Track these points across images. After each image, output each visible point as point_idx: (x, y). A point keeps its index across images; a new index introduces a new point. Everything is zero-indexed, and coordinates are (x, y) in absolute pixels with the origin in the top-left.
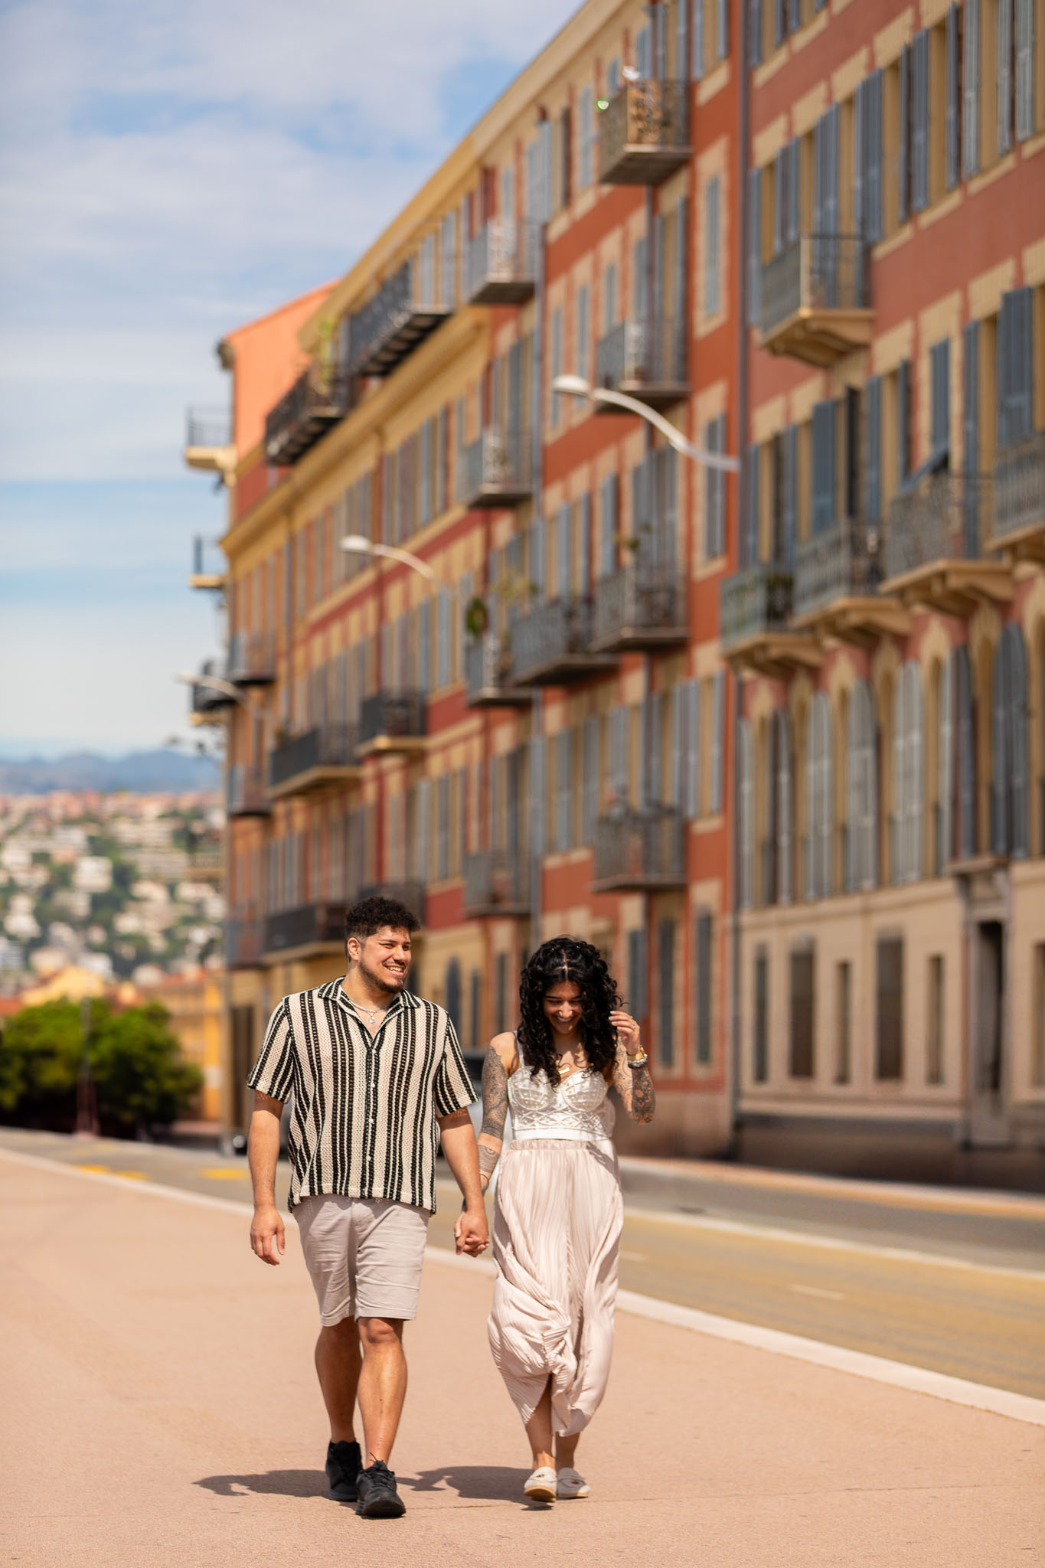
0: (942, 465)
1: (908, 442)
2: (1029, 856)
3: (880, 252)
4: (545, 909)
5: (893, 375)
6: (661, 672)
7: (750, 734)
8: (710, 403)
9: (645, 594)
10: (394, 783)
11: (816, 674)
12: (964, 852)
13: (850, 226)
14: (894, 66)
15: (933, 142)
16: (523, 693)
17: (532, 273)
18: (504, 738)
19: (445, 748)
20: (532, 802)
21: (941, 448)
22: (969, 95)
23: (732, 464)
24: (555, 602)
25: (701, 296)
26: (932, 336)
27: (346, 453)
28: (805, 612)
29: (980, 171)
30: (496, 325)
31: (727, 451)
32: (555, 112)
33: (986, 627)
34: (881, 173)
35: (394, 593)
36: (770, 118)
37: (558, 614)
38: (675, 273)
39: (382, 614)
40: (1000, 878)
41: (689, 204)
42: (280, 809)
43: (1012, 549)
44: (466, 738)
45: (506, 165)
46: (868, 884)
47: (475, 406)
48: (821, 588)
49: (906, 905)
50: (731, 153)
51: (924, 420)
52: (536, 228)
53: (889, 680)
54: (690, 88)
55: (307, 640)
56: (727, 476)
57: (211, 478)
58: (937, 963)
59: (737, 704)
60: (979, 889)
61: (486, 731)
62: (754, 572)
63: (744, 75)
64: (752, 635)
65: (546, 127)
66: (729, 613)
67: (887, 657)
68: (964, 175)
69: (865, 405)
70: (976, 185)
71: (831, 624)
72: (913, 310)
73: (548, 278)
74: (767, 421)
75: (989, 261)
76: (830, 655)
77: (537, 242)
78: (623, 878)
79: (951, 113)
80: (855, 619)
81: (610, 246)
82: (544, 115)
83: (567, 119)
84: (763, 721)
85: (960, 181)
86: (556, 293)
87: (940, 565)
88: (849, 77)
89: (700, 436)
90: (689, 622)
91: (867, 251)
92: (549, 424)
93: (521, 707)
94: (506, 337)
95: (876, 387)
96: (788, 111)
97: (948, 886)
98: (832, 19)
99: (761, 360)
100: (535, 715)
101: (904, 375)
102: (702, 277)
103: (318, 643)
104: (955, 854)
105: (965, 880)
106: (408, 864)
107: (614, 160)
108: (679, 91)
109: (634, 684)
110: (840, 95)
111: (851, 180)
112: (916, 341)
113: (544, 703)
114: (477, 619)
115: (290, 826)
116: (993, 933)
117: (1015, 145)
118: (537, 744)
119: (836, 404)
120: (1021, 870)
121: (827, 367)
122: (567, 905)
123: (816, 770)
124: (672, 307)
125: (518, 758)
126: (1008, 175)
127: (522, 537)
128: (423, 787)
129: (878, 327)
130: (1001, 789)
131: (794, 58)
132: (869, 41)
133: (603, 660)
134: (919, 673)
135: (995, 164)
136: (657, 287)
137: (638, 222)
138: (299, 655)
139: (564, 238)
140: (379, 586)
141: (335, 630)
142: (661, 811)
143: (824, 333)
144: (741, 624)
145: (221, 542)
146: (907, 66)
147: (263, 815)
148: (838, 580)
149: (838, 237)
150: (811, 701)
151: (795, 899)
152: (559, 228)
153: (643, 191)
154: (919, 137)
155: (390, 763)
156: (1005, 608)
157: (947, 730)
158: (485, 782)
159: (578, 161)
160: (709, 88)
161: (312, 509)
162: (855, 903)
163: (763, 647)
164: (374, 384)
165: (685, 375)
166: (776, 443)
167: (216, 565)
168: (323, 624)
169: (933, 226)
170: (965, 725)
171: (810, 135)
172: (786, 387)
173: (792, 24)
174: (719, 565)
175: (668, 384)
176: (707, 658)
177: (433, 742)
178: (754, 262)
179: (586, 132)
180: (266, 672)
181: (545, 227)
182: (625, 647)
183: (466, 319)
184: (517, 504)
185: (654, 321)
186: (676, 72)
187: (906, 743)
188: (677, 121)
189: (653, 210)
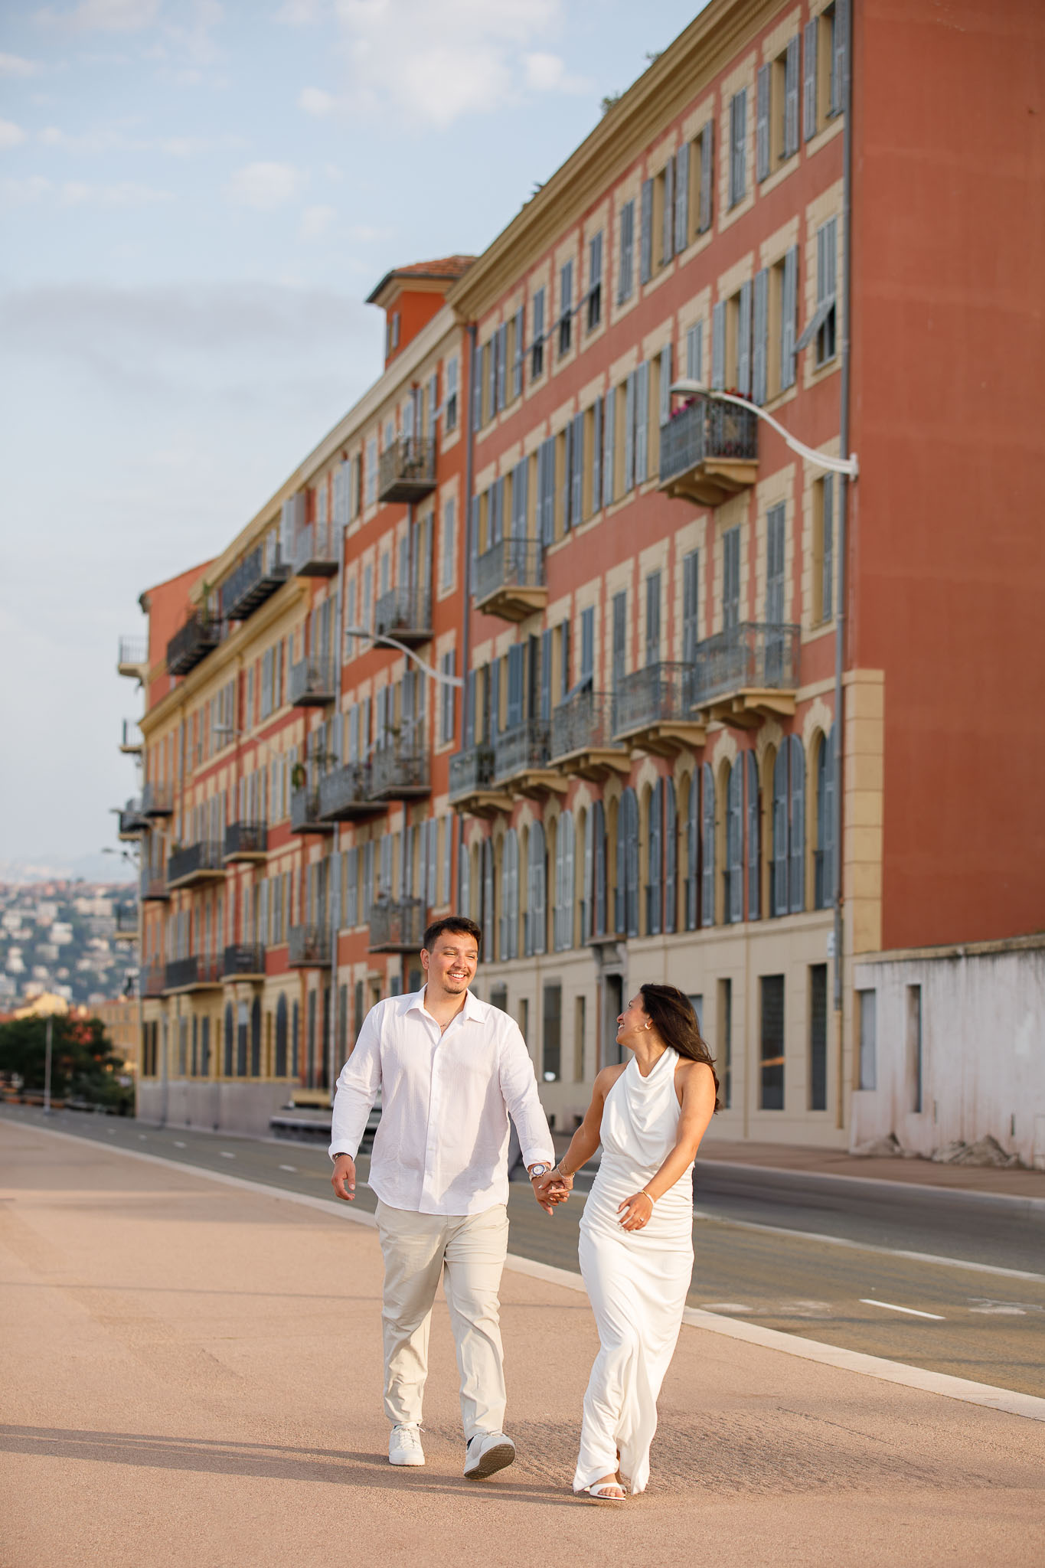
0: (588, 687)
1: (568, 671)
2: (638, 935)
3: (551, 551)
4: (338, 964)
5: (559, 628)
6: (413, 813)
7: (467, 853)
8: (446, 643)
9: (403, 763)
10: (247, 880)
11: (508, 816)
12: (599, 933)
13: (534, 533)
14: (563, 433)
15: (585, 482)
16: (328, 824)
17: (338, 557)
18: (315, 853)
19: (279, 858)
20: (332, 894)
21: (587, 676)
22: (608, 454)
23: (459, 682)
24: (347, 767)
25: (441, 575)
26: (581, 607)
27: (219, 670)
28: (502, 777)
29: (615, 503)
30: (314, 590)
31: (456, 674)
32: (353, 454)
33: (613, 788)
34: (554, 501)
35: (248, 758)
36: (485, 464)
37: (349, 775)
38: (425, 559)
39: (240, 772)
40: (620, 948)
41: (435, 516)
42: (175, 895)
43: (628, 740)
44: (292, 852)
45: (321, 490)
46: (540, 951)
47: (300, 640)
48: (511, 763)
49: (563, 964)
50: (461, 484)
51: (577, 657)
52: (340, 529)
53: (553, 820)
54: (437, 443)
55: (193, 787)
56: (455, 689)
57: (135, 682)
58: (582, 1000)
59: (460, 835)
60: (608, 955)
61: (304, 847)
62: (473, 751)
63: (470, 435)
64: (467, 792)
65: (347, 464)
66: (455, 778)
67: (553, 807)
68: (605, 503)
69: (541, 647)
70: (611, 511)
71: (517, 784)
72: (572, 589)
73: (346, 563)
74: (481, 655)
75: (619, 559)
76: (518, 804)
77: (341, 537)
78: (388, 944)
79: (596, 464)
80: (532, 782)
81: (386, 541)
82: (345, 457)
83: (360, 460)
84: (476, 846)
85: (601, 509)
86: (352, 570)
87: (583, 750)
88: (535, 439)
89: (439, 664)
90: (430, 783)
91: (544, 550)
92: (345, 654)
93: (327, 833)
94: (320, 597)
95: (548, 637)
96: (497, 460)
97: (589, 953)
98: (525, 403)
99: (477, 616)
100: (336, 837)
101: (565, 628)
102: (442, 563)
103: (200, 789)
104: (592, 933)
105: (599, 948)
106: (255, 934)
107: (387, 488)
108: (430, 444)
109: (397, 820)
110: (528, 451)
111: (534, 506)
112: (573, 607)
113: (340, 832)
114: (299, 777)
115: (181, 907)
116: (616, 982)
117: (635, 487)
118: (335, 855)
119: (524, 646)
120: (633, 944)
121: (518, 622)
122: (353, 961)
123: (508, 877)
124: (424, 582)
125: (324, 865)
126: (631, 504)
127: (329, 724)
128: (265, 882)
129: (550, 597)
130: (621, 893)
131: (501, 427)
132: (547, 417)
133: (377, 804)
134: (572, 817)
135: (623, 498)
136: (414, 568)
137: (403, 526)
138: (188, 797)
139: (357, 535)
140: (239, 754)
141: (211, 781)
142: (412, 902)
143: (516, 601)
144: (462, 784)
145: (140, 723)
146: (569, 434)
147: (166, 901)
148: (522, 758)
149: (527, 541)
150: (506, 834)
151: (495, 959)
152: (353, 529)
153: (407, 507)
154: (577, 479)
155: (244, 867)
156: (624, 777)
157: (589, 854)
158: (303, 881)
159: (366, 487)
160: (448, 444)
161: (198, 704)
162: (532, 962)
163: (476, 798)
164: (237, 624)
165: (430, 625)
166: (486, 668)
167: (136, 738)
168: (203, 778)
169: (585, 535)
170: (600, 851)
171: (510, 475)
172: (493, 635)
173: (501, 406)
174: (450, 745)
175: (419, 630)
176: (442, 805)
177: (270, 855)
178: (474, 555)
179: (372, 468)
180: (168, 808)
181: (345, 528)
182: (390, 797)
183: (295, 585)
184: (325, 703)
185: (412, 590)
186: (428, 432)
187: (564, 861)
188: (428, 463)
189: (413, 519)
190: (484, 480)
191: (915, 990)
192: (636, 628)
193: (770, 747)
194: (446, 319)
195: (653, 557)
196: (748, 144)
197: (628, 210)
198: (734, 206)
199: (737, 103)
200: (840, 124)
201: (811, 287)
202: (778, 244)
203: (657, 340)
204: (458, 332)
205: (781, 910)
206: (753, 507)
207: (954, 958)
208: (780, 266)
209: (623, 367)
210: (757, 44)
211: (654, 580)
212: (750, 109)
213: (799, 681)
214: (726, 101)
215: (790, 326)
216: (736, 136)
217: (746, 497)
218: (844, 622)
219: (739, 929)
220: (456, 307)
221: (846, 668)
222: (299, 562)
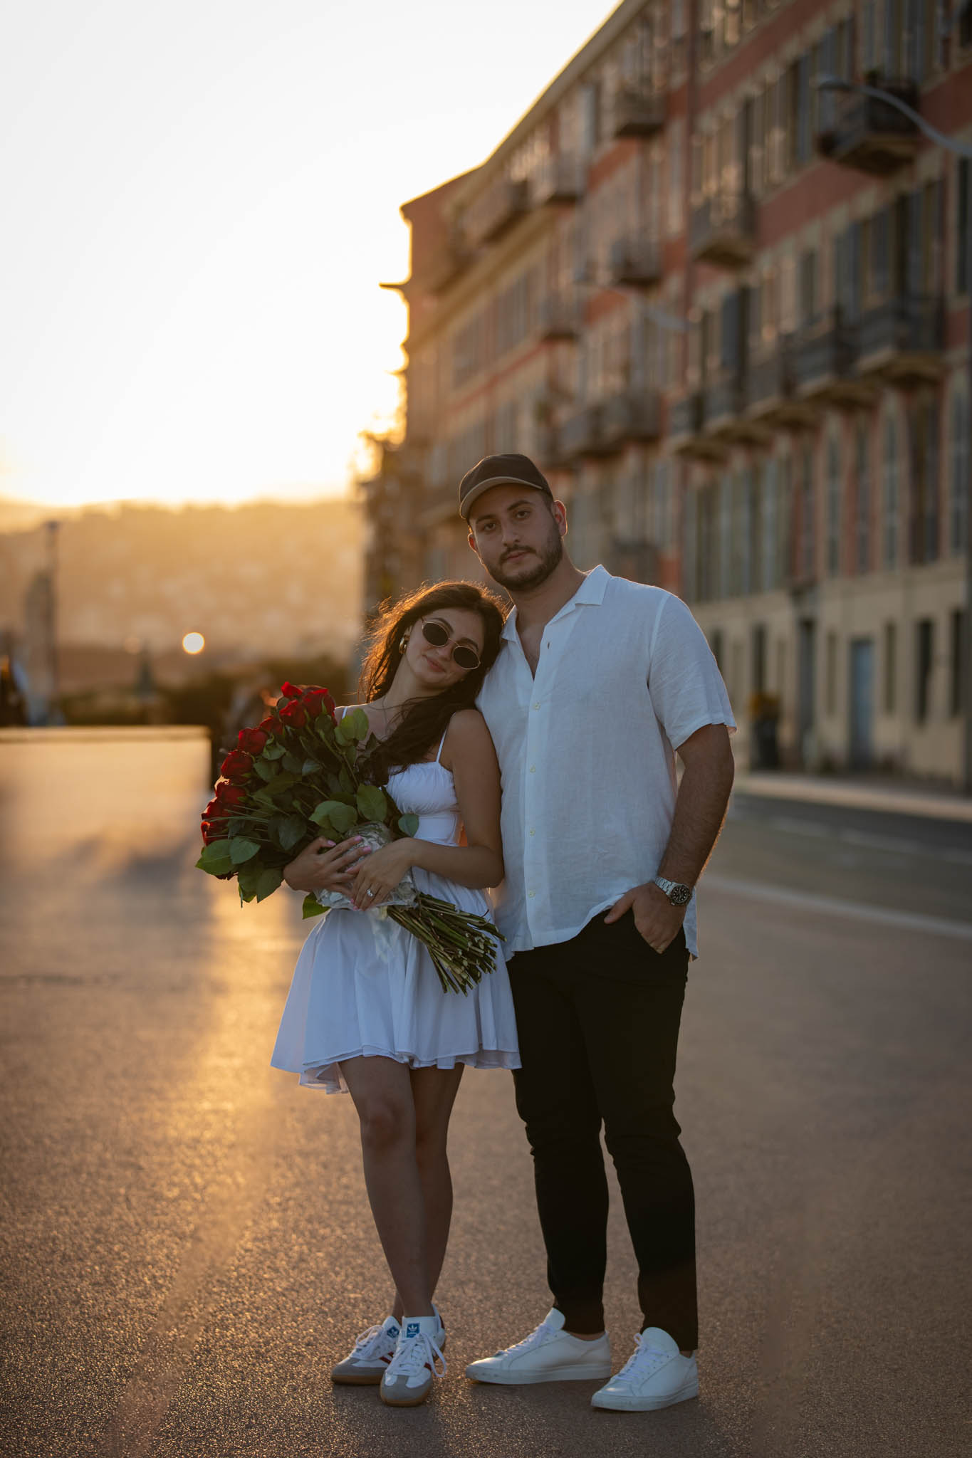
6: (644, 456)
7: (692, 496)
8: (674, 284)
11: (723, 462)
17: (579, 187)
24: (587, 408)
28: (711, 426)
30: (558, 220)
31: (677, 317)
35: (499, 391)
36: (708, 108)
37: (586, 417)
38: (655, 197)
41: (664, 155)
45: (564, 116)
48: (717, 411)
50: (684, 126)
52: (581, 160)
53: (760, 468)
54: (667, 81)
59: (685, 477)
60: (802, 598)
63: (692, 76)
64: (687, 437)
67: (759, 453)
69: (750, 298)
71: (726, 434)
73: (588, 191)
74: (701, 302)
77: (583, 167)
80: (738, 431)
81: (621, 176)
82: (585, 85)
84: (698, 487)
86: (595, 202)
90: (658, 426)
94: (569, 229)
95: (760, 287)
96: (713, 107)
97: (786, 595)
100: (579, 477)
102: (669, 205)
105: (794, 591)
107: (621, 125)
109: (632, 462)
113: (584, 470)
114: (544, 413)
116: (807, 626)
119: (736, 296)
121: (731, 270)
123: (724, 521)
129: (758, 251)
131: (719, 74)
133: (612, 445)
134: (773, 465)
136: (645, 207)
137: (636, 162)
138: (450, 423)
139: (596, 168)
142: (643, 545)
143: (728, 253)
144: (682, 430)
145: (403, 345)
148: (725, 408)
150: (722, 478)
153: (638, 144)
156: (813, 431)
159: (603, 120)
160: (673, 84)
161: (454, 329)
162: (740, 603)
163: (694, 445)
165: (659, 267)
166: (704, 316)
173: (717, 52)
175: (655, 271)
176: (669, 448)
179: (608, 100)
182: (625, 438)
184: (571, 337)
187: (769, 507)
188: (661, 102)
189: (643, 152)
203: (839, 9)
213: (946, 347)
215: (939, 11)
217: (905, 169)
222: (543, 190)
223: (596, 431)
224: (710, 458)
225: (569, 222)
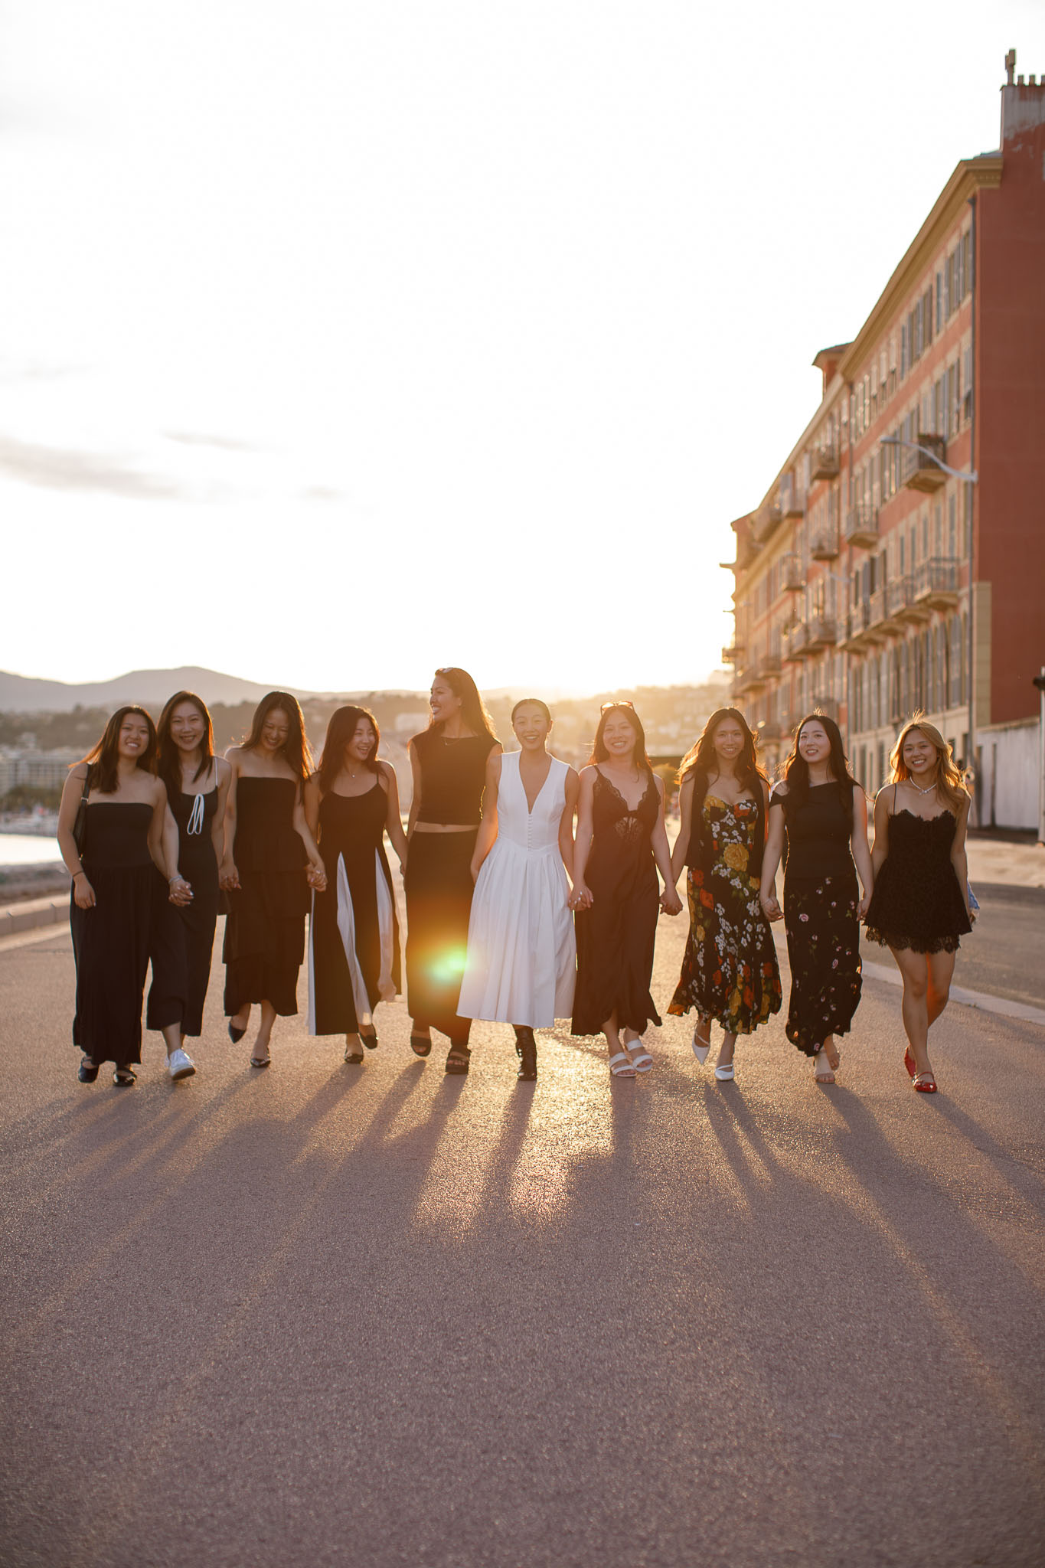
5: (882, 553)
8: (844, 558)
16: (800, 657)
17: (804, 507)
18: (797, 672)
24: (803, 626)
30: (796, 525)
33: (899, 640)
37: (804, 631)
38: (836, 512)
41: (839, 490)
44: (789, 671)
46: (876, 725)
50: (848, 471)
54: (840, 447)
55: (752, 635)
59: (847, 663)
61: (793, 669)
67: (878, 650)
69: (875, 563)
72: (886, 533)
73: (807, 511)
74: (854, 567)
75: (900, 519)
77: (804, 497)
81: (821, 501)
82: (805, 451)
86: (810, 515)
89: (841, 571)
94: (799, 530)
95: (877, 558)
97: (890, 728)
100: (803, 663)
101: (884, 554)
102: (842, 513)
103: (754, 636)
104: (893, 715)
108: (837, 448)
109: (825, 655)
112: (886, 543)
113: (805, 661)
118: (805, 673)
119: (869, 562)
121: (868, 549)
123: (865, 686)
124: (834, 524)
125: (801, 680)
127: (802, 601)
128: (779, 689)
129: (879, 535)
133: (816, 646)
134: (886, 655)
136: (831, 517)
137: (827, 493)
138: (750, 640)
139: (810, 496)
140: (769, 617)
141: (759, 632)
142: (829, 700)
145: (733, 595)
150: (863, 663)
151: (861, 730)
152: (811, 492)
153: (827, 483)
155: (772, 680)
157: (892, 675)
158: (793, 688)
160: (843, 449)
161: (753, 587)
162: (873, 733)
165: (837, 549)
166: (856, 574)
167: (732, 603)
168: (755, 630)
170: (895, 673)
172: (859, 556)
175: (835, 551)
177: (781, 673)
180: (744, 644)
181: (806, 493)
182: (822, 642)
183: (786, 524)
184: (800, 589)
185: (832, 529)
186: (836, 442)
187: (884, 678)
188: (837, 460)
189: (831, 487)
190: (857, 470)
191: (995, 746)
192: (908, 556)
193: (950, 621)
194: (838, 381)
195: (912, 518)
196: (942, 301)
197: (903, 329)
198: (938, 331)
199: (938, 277)
200: (969, 298)
201: (962, 380)
202: (951, 358)
203: (913, 403)
204: (846, 389)
205: (953, 705)
206: (944, 494)
207: (1006, 730)
208: (952, 368)
209: (903, 415)
210: (944, 247)
211: (913, 531)
212: (943, 282)
213: (960, 587)
214: (935, 277)
215: (955, 400)
216: (938, 296)
217: (941, 490)
218: (972, 558)
219: (940, 715)
220: (843, 374)
221: (972, 581)
222: (786, 510)
223: (807, 640)
224: (858, 653)
225: (801, 527)
